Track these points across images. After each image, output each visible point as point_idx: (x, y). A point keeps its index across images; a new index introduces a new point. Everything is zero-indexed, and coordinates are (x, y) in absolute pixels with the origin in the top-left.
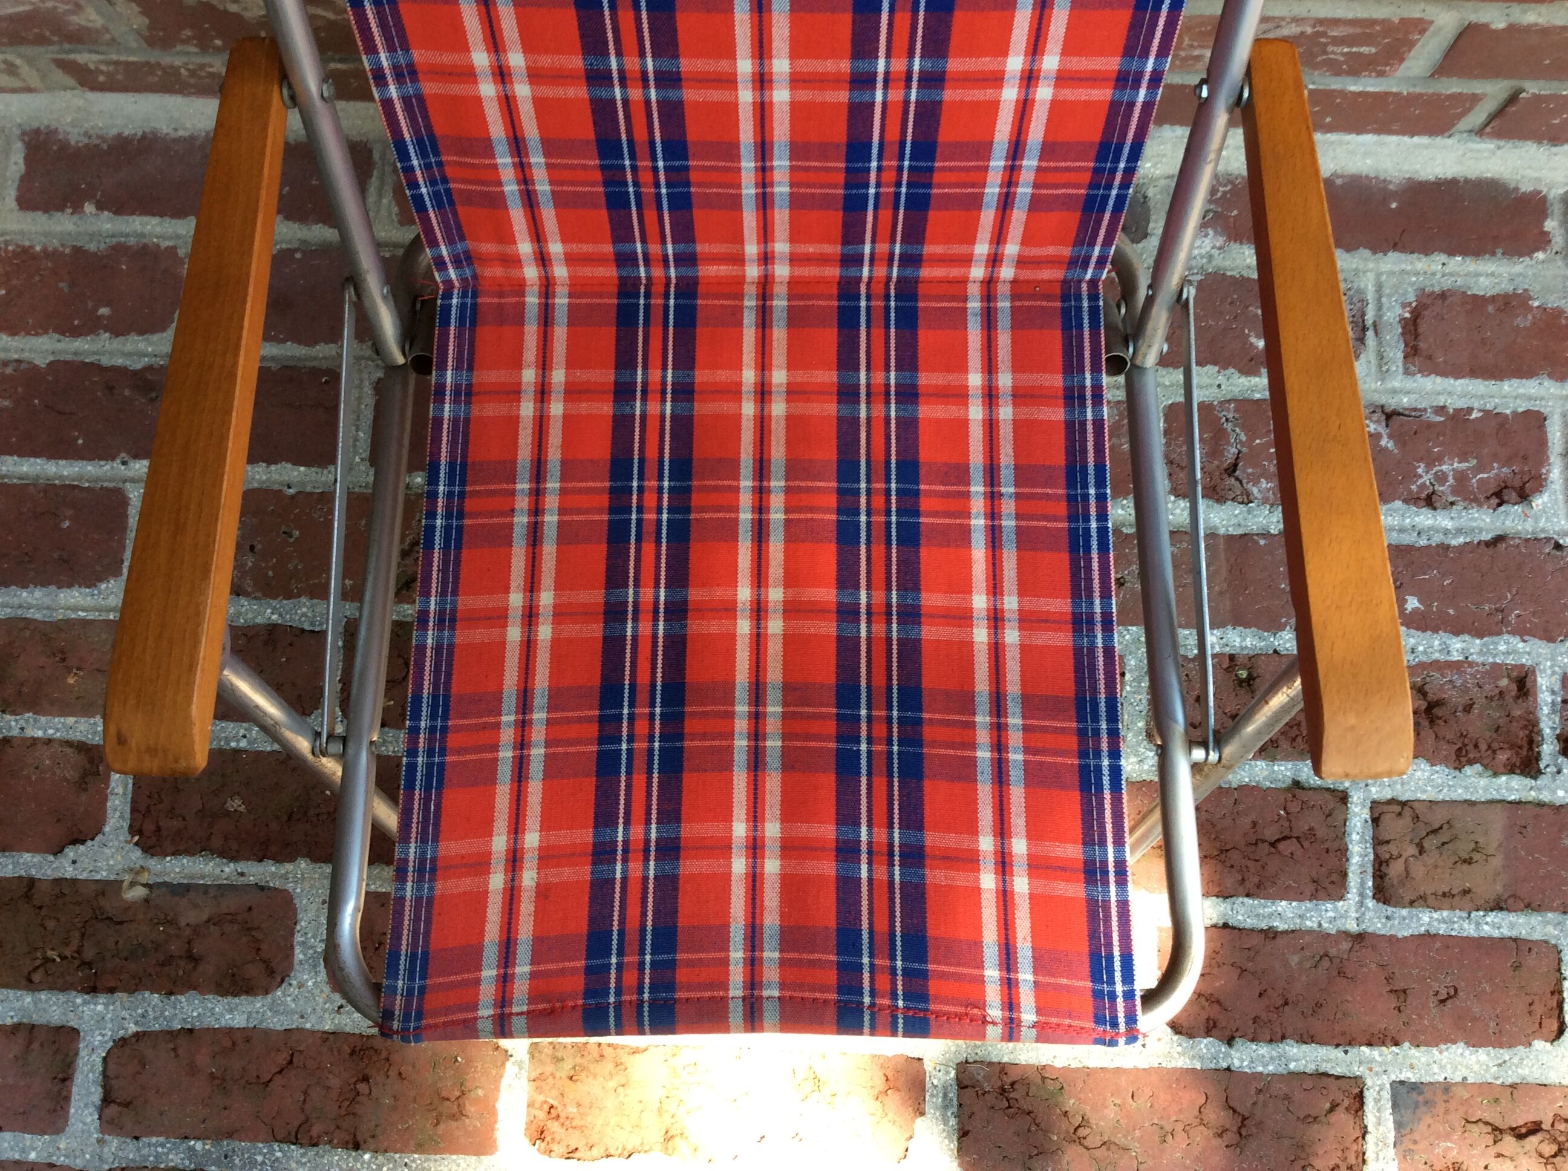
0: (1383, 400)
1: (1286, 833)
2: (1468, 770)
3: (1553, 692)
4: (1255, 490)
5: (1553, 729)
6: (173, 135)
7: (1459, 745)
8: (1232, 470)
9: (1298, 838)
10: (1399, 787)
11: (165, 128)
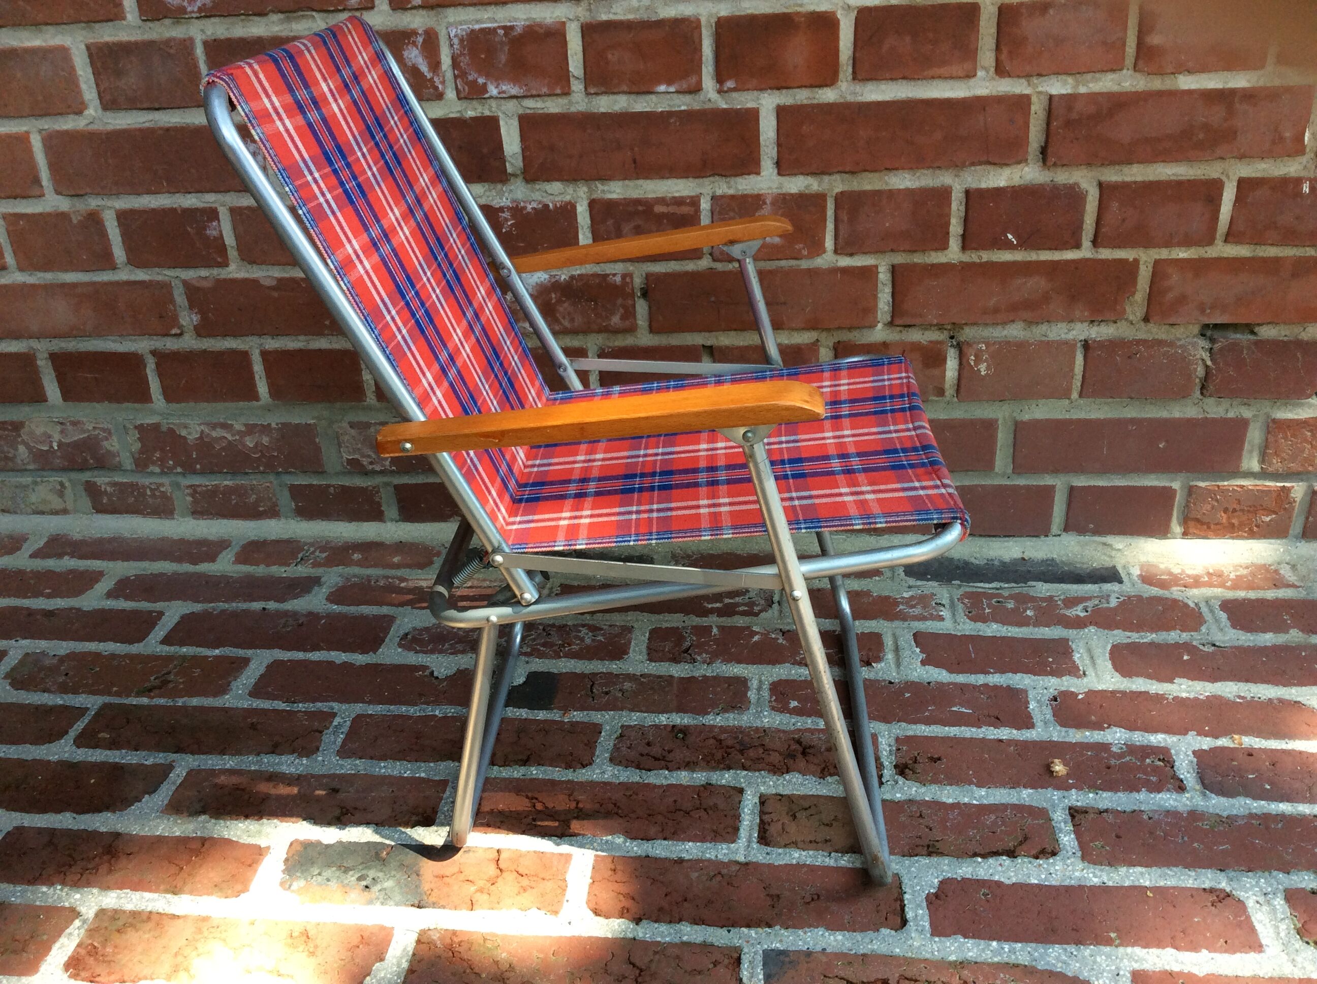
0: (781, 627)
1: (699, 806)
2: (829, 779)
3: (890, 745)
4: (699, 658)
5: (891, 763)
6: (129, 536)
7: (823, 766)
8: (686, 651)
9: (705, 810)
10: (781, 788)
11: (127, 535)
